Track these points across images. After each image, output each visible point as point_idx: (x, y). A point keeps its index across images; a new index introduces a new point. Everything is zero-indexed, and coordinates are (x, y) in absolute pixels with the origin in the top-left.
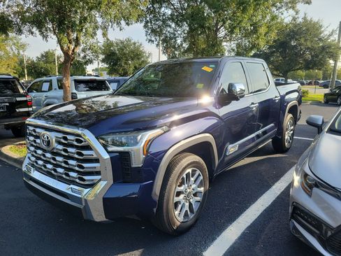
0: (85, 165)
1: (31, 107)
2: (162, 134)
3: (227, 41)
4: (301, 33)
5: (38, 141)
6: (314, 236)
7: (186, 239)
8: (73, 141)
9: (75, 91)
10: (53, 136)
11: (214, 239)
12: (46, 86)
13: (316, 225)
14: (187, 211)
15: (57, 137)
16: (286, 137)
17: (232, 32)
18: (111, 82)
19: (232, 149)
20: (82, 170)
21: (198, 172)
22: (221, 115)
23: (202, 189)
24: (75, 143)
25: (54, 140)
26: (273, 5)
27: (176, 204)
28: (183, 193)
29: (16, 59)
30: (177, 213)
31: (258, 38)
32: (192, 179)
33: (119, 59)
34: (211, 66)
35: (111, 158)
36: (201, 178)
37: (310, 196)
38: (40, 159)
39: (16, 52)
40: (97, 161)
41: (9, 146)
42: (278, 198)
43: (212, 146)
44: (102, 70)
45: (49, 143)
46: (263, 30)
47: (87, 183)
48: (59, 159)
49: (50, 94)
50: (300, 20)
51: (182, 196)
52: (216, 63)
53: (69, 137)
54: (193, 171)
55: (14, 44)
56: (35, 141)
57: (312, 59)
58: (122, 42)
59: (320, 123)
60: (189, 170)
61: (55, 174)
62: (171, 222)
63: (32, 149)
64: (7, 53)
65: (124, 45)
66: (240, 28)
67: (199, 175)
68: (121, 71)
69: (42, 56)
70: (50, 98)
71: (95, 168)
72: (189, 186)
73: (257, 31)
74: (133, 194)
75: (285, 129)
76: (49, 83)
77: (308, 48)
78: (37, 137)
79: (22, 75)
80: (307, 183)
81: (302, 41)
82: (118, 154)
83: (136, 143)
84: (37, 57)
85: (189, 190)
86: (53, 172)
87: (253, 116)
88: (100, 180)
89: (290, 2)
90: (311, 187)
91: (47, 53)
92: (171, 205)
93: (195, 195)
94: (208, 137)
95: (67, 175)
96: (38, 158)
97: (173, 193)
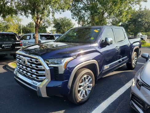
0: (39, 72)
1: (21, 46)
2: (73, 60)
3: (108, 19)
4: (143, 15)
5: (20, 61)
6: (141, 109)
7: (83, 107)
8: (34, 61)
9: (40, 40)
10: (26, 59)
11: (95, 108)
12: (28, 37)
13: (142, 103)
14: (84, 94)
15: (28, 60)
16: (133, 63)
17: (110, 15)
18: (56, 36)
19: (106, 67)
20: (37, 74)
21: (90, 77)
22: (101, 52)
23: (91, 85)
24: (35, 62)
25: (27, 61)
26: (130, 3)
27: (79, 91)
28: (82, 86)
29: (17, 26)
30: (79, 95)
31: (122, 17)
32: (87, 80)
33: (61, 26)
34: (98, 30)
35: (50, 69)
36: (91, 80)
37: (140, 90)
38: (21, 69)
39: (17, 23)
40: (44, 70)
41: (12, 63)
42: (127, 90)
43: (96, 65)
44: (54, 31)
45: (24, 62)
46: (124, 14)
47: (39, 80)
48: (29, 69)
49: (30, 41)
50: (143, 9)
51: (82, 88)
52: (100, 28)
53: (33, 60)
54: (87, 76)
55: (16, 19)
56: (19, 61)
57: (148, 27)
58: (62, 19)
59: (147, 56)
60: (86, 76)
61: (27, 75)
62: (76, 99)
63: (18, 64)
64: (13, 23)
65: (63, 20)
66: (114, 13)
67: (90, 78)
68: (62, 31)
69: (29, 24)
70: (30, 43)
71: (43, 73)
72: (85, 83)
73: (122, 14)
74: (59, 86)
75: (132, 59)
76: (29, 36)
77: (146, 22)
78: (20, 59)
79: (20, 33)
80: (139, 84)
81: (144, 19)
82: (53, 68)
83: (61, 63)
84: (27, 25)
85: (85, 85)
86: (26, 74)
87: (118, 52)
88: (45, 79)
89: (137, 1)
90: (140, 86)
91: (30, 23)
92: (77, 91)
93: (88, 87)
94: (95, 61)
95: (32, 76)
96: (20, 68)
97: (77, 86)
